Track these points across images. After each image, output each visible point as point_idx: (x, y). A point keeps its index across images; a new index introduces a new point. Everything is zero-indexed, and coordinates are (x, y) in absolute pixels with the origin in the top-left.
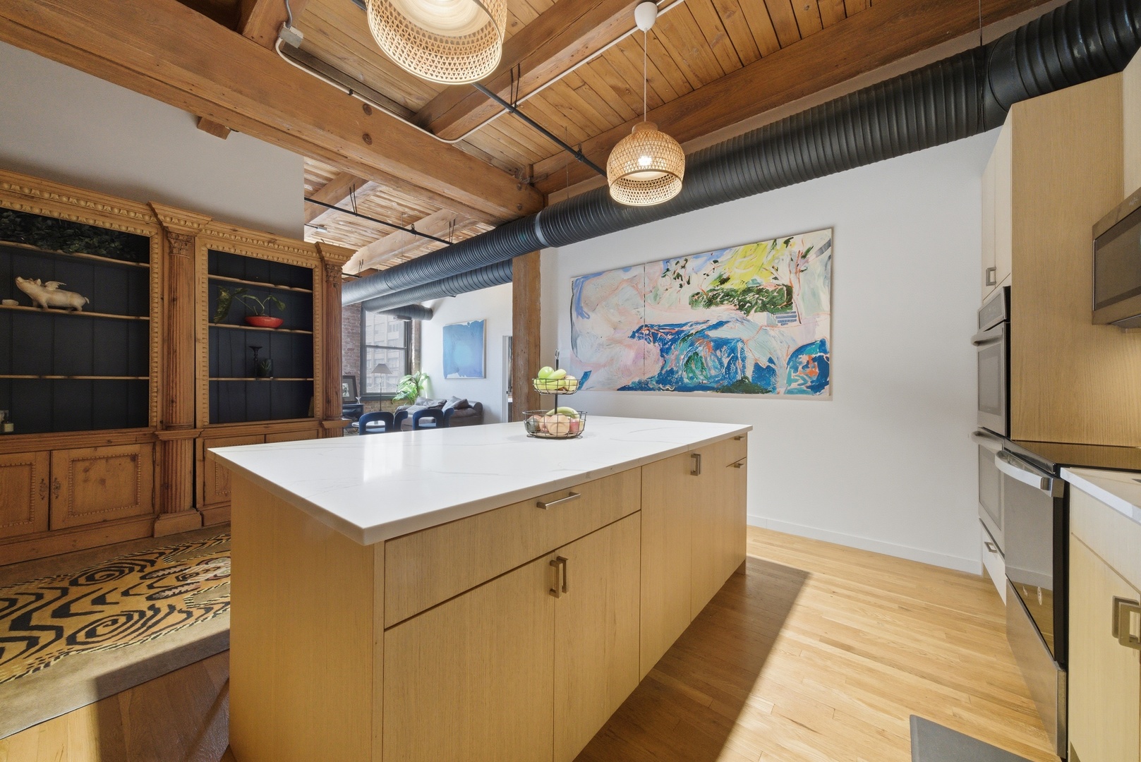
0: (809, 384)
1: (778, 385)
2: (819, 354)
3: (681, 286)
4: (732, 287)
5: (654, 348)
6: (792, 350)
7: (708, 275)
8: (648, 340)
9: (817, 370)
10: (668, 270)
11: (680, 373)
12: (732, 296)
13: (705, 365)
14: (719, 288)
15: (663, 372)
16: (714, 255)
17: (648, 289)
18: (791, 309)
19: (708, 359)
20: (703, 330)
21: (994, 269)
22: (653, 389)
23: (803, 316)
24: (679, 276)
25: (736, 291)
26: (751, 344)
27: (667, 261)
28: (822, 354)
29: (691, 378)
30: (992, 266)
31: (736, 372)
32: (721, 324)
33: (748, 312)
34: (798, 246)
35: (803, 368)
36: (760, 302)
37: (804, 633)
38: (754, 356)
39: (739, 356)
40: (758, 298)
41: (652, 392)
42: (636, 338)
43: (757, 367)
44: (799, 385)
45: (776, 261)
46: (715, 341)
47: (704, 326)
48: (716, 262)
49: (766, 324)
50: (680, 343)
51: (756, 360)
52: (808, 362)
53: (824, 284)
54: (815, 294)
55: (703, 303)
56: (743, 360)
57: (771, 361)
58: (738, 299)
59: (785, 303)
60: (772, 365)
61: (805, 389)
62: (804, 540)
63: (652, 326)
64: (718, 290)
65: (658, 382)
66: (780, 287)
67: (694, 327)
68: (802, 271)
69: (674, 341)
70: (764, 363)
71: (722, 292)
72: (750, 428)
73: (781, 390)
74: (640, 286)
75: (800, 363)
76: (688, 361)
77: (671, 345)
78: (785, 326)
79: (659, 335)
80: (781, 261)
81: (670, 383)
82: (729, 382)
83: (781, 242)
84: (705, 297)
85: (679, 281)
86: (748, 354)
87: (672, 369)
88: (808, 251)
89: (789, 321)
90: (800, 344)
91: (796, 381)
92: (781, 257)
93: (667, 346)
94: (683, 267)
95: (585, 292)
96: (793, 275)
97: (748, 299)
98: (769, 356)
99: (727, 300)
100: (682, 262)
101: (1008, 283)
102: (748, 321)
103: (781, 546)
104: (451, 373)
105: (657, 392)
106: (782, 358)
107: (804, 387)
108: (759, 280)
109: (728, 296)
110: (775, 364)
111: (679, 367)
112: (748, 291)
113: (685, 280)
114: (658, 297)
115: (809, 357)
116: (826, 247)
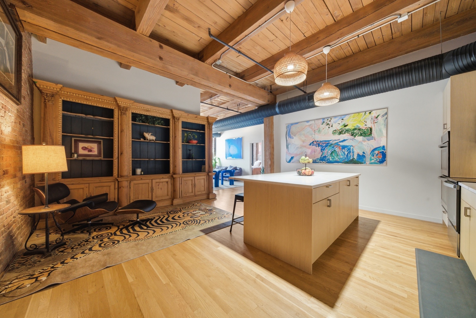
0: (378, 161)
1: (366, 161)
3: (329, 128)
4: (349, 128)
5: (319, 149)
6: (372, 149)
7: (339, 124)
8: (316, 146)
9: (381, 156)
10: (324, 122)
11: (328, 157)
12: (349, 131)
13: (338, 154)
14: (344, 128)
15: (322, 157)
16: (342, 117)
17: (316, 129)
18: (372, 135)
19: (340, 152)
21: (446, 124)
22: (317, 163)
23: (376, 138)
24: (328, 124)
25: (350, 129)
26: (356, 147)
27: (324, 119)
28: (383, 151)
29: (333, 159)
31: (350, 157)
32: (344, 140)
33: (355, 137)
34: (374, 114)
35: (376, 155)
36: (360, 133)
38: (357, 151)
39: (351, 151)
42: (311, 145)
43: (358, 155)
44: (374, 161)
45: (366, 119)
46: (342, 146)
47: (338, 141)
48: (342, 119)
49: (362, 140)
50: (329, 147)
51: (358, 153)
52: (378, 153)
53: (384, 127)
54: (380, 130)
55: (337, 133)
56: (353, 153)
58: (351, 132)
59: (369, 134)
63: (318, 141)
65: (320, 160)
66: (367, 128)
67: (334, 141)
68: (376, 123)
69: (326, 146)
70: (361, 154)
71: (345, 130)
73: (368, 163)
74: (313, 127)
75: (375, 154)
76: (331, 153)
77: (325, 147)
78: (369, 141)
79: (320, 144)
81: (325, 160)
82: (348, 160)
83: (368, 113)
84: (338, 131)
85: (328, 126)
86: (355, 151)
87: (325, 156)
88: (378, 116)
89: (371, 139)
90: (375, 147)
91: (374, 159)
92: (368, 118)
93: (323, 148)
94: (330, 121)
95: (291, 130)
96: (372, 124)
97: (355, 132)
98: (363, 151)
99: (347, 132)
100: (329, 119)
101: (449, 130)
102: (355, 139)
104: (228, 157)
105: (320, 163)
106: (368, 152)
107: (376, 162)
108: (359, 126)
109: (347, 131)
110: (365, 154)
111: (328, 155)
112: (355, 129)
113: (331, 125)
114: (320, 131)
115: (378, 152)
116: (385, 115)
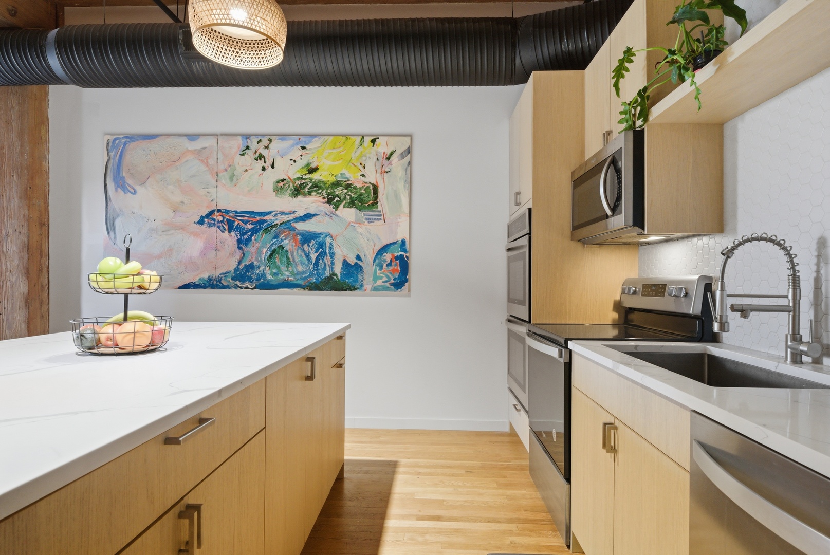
0: (392, 281)
1: (365, 282)
2: (400, 253)
3: (264, 169)
4: (320, 178)
5: (230, 239)
6: (378, 247)
7: (295, 162)
8: (221, 228)
9: (399, 268)
10: (248, 148)
11: (262, 268)
12: (320, 187)
13: (291, 260)
14: (307, 177)
15: (241, 267)
16: (303, 141)
17: (221, 167)
18: (377, 208)
19: (295, 254)
20: (289, 221)
21: (518, 193)
22: (224, 287)
23: (387, 216)
24: (261, 157)
25: (325, 183)
26: (339, 240)
27: (247, 137)
28: (403, 253)
29: (276, 274)
30: (518, 191)
31: (325, 269)
32: (308, 217)
33: (337, 207)
34: (383, 147)
35: (387, 265)
36: (348, 197)
37: (404, 517)
38: (343, 252)
39: (328, 251)
40: (346, 193)
41: (227, 290)
42: (205, 225)
43: (345, 263)
44: (384, 282)
45: (364, 158)
46: (302, 234)
47: (291, 217)
48: (303, 148)
49: (354, 220)
50: (262, 234)
51: (345, 256)
52: (391, 261)
53: (405, 187)
54: (397, 197)
55: (288, 191)
56: (332, 255)
57: (358, 257)
58: (326, 192)
59: (372, 202)
60: (359, 262)
61: (389, 285)
62: (388, 432)
63: (227, 212)
64: (305, 179)
65: (234, 279)
66: (367, 185)
67: (279, 217)
68: (387, 172)
69: (255, 231)
70: (352, 260)
71: (310, 182)
72: (348, 327)
73: (368, 287)
74: (212, 162)
75: (385, 261)
76: (271, 255)
77: (252, 235)
78: (372, 224)
79: (236, 223)
80: (368, 158)
81: (250, 279)
82: (317, 280)
83: (368, 140)
84: (291, 185)
85: (261, 163)
86: (337, 250)
87: (252, 263)
88: (392, 154)
89: (375, 219)
90: (385, 242)
91: (381, 278)
92: (368, 155)
93: (246, 237)
94: (267, 147)
95: (127, 159)
96: (378, 175)
97: (337, 193)
98: (357, 253)
99: (316, 191)
100: (265, 142)
101: (530, 205)
102: (337, 215)
103: (370, 442)
105: (233, 290)
106: (369, 256)
107: (387, 284)
108: (348, 175)
109: (316, 186)
110: (362, 261)
111: (261, 261)
112: (337, 184)
113: (269, 163)
114: (235, 178)
115: (393, 255)
116: (406, 153)
